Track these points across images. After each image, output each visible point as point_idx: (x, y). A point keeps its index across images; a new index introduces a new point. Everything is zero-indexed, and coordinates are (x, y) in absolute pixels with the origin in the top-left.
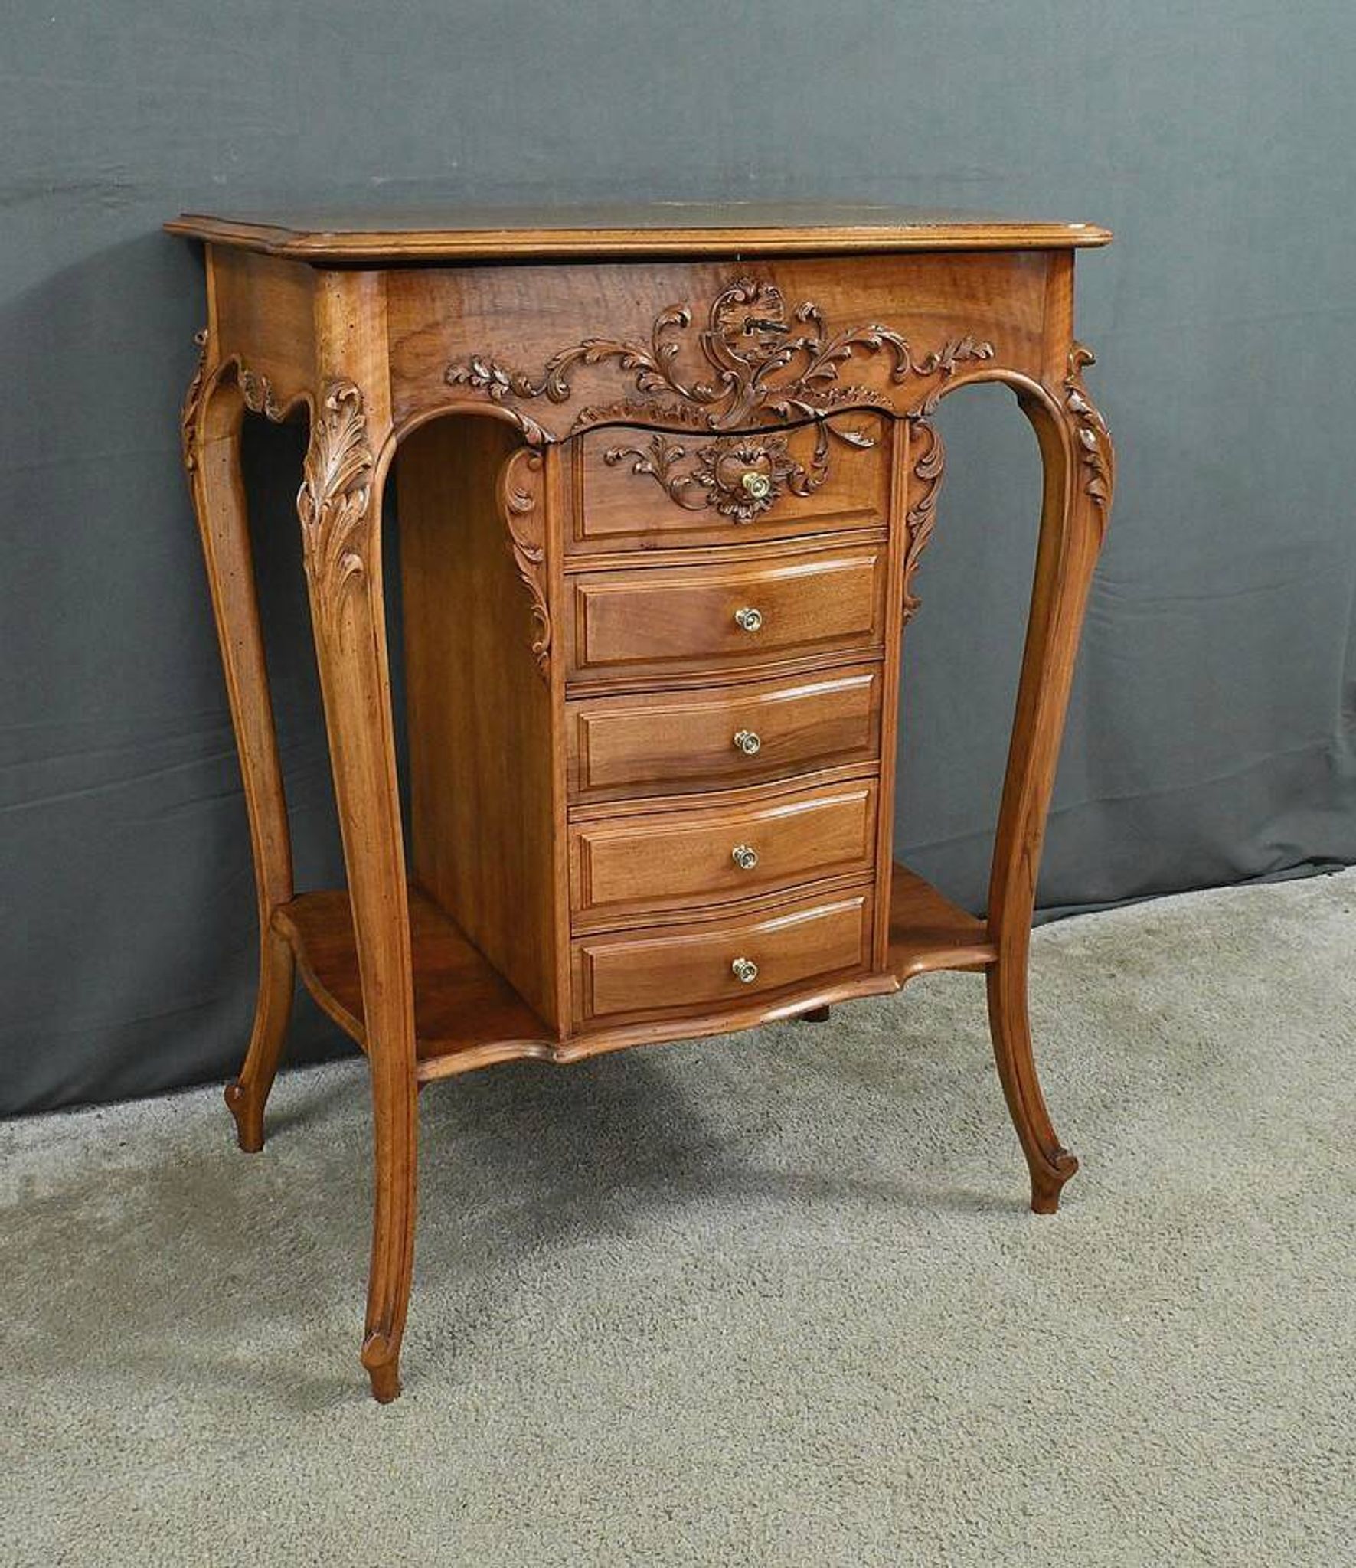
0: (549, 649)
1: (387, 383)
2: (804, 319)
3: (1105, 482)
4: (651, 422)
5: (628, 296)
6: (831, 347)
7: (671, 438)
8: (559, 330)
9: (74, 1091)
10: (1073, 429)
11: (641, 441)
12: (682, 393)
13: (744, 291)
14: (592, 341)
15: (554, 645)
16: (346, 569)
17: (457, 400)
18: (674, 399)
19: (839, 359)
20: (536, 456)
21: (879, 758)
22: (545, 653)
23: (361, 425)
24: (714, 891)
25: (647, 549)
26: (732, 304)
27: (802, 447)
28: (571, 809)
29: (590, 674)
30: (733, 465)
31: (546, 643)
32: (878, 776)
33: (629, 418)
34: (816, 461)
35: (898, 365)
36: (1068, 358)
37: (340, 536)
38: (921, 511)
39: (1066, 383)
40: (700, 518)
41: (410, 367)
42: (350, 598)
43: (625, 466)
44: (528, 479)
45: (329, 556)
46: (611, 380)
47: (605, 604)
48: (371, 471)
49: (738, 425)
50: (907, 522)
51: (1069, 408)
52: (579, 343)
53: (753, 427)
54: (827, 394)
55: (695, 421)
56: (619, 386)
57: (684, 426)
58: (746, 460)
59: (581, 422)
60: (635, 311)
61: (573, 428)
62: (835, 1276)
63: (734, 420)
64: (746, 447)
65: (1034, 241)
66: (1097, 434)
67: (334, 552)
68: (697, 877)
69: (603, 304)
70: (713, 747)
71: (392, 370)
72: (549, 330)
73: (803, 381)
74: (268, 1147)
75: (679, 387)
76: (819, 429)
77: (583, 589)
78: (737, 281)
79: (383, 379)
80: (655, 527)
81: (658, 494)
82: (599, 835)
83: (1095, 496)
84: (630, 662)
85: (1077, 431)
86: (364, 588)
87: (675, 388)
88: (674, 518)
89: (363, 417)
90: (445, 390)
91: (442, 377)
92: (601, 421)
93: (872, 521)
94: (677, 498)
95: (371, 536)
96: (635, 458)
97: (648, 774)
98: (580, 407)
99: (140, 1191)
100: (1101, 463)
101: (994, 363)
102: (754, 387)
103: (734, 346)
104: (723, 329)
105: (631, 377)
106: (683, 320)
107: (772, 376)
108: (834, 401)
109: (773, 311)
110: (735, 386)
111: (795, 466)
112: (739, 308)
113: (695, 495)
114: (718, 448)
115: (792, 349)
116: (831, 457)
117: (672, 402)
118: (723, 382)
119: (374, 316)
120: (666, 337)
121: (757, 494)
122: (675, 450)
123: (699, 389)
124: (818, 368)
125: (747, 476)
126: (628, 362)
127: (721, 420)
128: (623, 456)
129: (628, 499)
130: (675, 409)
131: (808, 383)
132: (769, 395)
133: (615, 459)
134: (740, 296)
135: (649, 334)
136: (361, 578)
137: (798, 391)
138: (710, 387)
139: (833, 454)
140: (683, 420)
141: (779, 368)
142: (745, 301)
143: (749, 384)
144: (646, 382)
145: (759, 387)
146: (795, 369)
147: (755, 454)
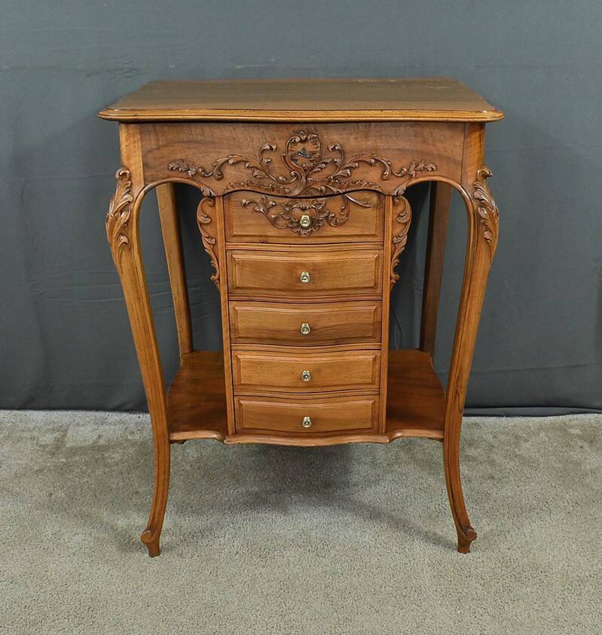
0: (219, 279)
1: (142, 168)
2: (331, 150)
3: (491, 233)
4: (259, 190)
5: (248, 137)
6: (347, 163)
7: (269, 197)
8: (218, 150)
9: (130, 406)
10: (475, 208)
11: (257, 198)
12: (273, 179)
13: (300, 137)
14: (232, 155)
15: (221, 278)
16: (120, 242)
17: (172, 176)
18: (269, 181)
19: (351, 168)
20: (210, 201)
21: (381, 342)
22: (218, 281)
23: (129, 185)
24: (296, 387)
25: (263, 243)
26: (295, 143)
27: (334, 205)
28: (232, 344)
29: (239, 291)
30: (297, 211)
31: (217, 277)
32: (380, 350)
33: (249, 188)
34: (342, 212)
35: (385, 172)
36: (477, 173)
37: (117, 229)
38: (399, 237)
39: (474, 185)
40: (283, 232)
41: (152, 163)
42: (124, 253)
43: (250, 208)
44: (208, 210)
45: (113, 236)
46: (240, 172)
47: (243, 264)
48: (132, 204)
49: (298, 194)
50: (392, 241)
51: (474, 196)
52: (226, 156)
53: (308, 196)
54: (345, 183)
55: (279, 191)
56: (245, 174)
57: (274, 193)
58: (304, 209)
59: (228, 189)
60: (251, 144)
61: (225, 191)
63: (296, 192)
64: (304, 204)
65: (449, 119)
66: (488, 210)
67: (115, 235)
68: (286, 380)
69: (237, 140)
70: (292, 328)
71: (143, 164)
72: (213, 150)
73: (332, 177)
75: (271, 176)
76: (343, 198)
77: (234, 256)
78: (297, 133)
79: (140, 167)
80: (264, 234)
81: (264, 221)
82: (244, 357)
83: (486, 239)
84: (256, 288)
85: (477, 208)
86: (130, 249)
87: (270, 177)
88: (271, 231)
89: (130, 182)
90: (168, 172)
91: (167, 167)
92: (236, 189)
93: (375, 239)
94: (274, 222)
95: (131, 229)
96: (255, 205)
97: (264, 335)
98: (228, 183)
100: (489, 223)
101: (436, 173)
102: (306, 179)
103: (297, 160)
104: (290, 153)
105: (250, 171)
106: (271, 149)
107: (317, 174)
108: (348, 186)
109: (315, 146)
110: (298, 178)
111: (329, 213)
112: (299, 144)
113: (281, 222)
114: (290, 203)
115: (326, 163)
116: (349, 211)
117: (268, 183)
118: (291, 176)
119: (134, 142)
120: (265, 155)
121: (304, 225)
122: (271, 203)
123: (280, 178)
124: (340, 172)
125: (303, 216)
126: (247, 165)
127: (290, 192)
128: (248, 204)
129: (252, 222)
130: (269, 186)
131: (335, 178)
132: (315, 182)
133: (245, 205)
134: (298, 139)
135: (257, 153)
136: (128, 246)
137: (329, 181)
138: (285, 178)
139: (351, 209)
140: (273, 191)
141: (319, 171)
142: (301, 141)
143: (303, 177)
144: (255, 174)
145: (309, 179)
146: (328, 171)
147: (308, 207)
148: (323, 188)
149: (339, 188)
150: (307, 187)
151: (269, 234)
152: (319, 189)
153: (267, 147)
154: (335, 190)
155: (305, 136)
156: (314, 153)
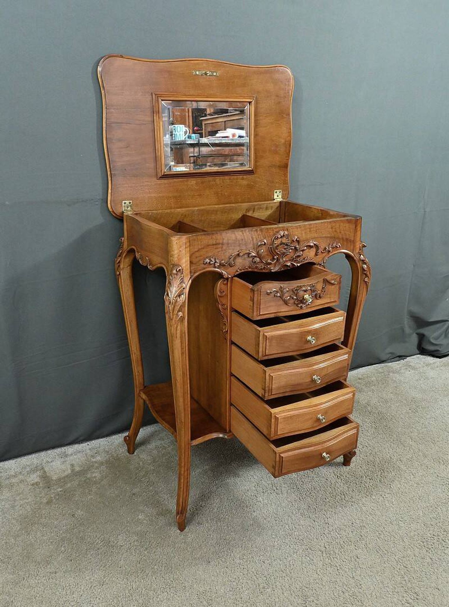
1: (189, 265)
2: (295, 241)
3: (369, 278)
5: (250, 238)
6: (301, 247)
8: (232, 248)
10: (361, 265)
13: (281, 235)
14: (241, 250)
15: (228, 330)
16: (179, 316)
17: (206, 268)
18: (262, 264)
19: (303, 251)
20: (225, 281)
22: (226, 332)
23: (182, 277)
26: (277, 239)
33: (250, 270)
35: (318, 250)
36: (360, 246)
37: (177, 308)
39: (359, 252)
41: (194, 261)
42: (179, 324)
44: (223, 287)
45: (174, 313)
46: (245, 260)
48: (185, 289)
49: (278, 270)
51: (360, 259)
52: (238, 251)
53: (282, 270)
54: (300, 259)
55: (267, 269)
56: (247, 261)
57: (264, 271)
59: (238, 271)
60: (252, 241)
61: (235, 273)
62: (295, 487)
66: (367, 266)
67: (176, 312)
71: (190, 262)
72: (230, 248)
73: (294, 257)
74: (136, 452)
75: (263, 261)
79: (188, 264)
83: (366, 282)
85: (362, 265)
86: (183, 320)
89: (182, 275)
90: (203, 266)
91: (202, 262)
92: (243, 271)
95: (185, 307)
98: (237, 268)
99: (103, 468)
100: (368, 273)
101: (341, 248)
103: (277, 249)
104: (275, 245)
105: (251, 259)
106: (265, 243)
107: (287, 256)
108: (301, 261)
110: (277, 260)
115: (292, 249)
118: (274, 259)
119: (186, 248)
120: (260, 248)
123: (268, 261)
124: (298, 253)
127: (274, 269)
130: (262, 267)
132: (286, 261)
135: (256, 247)
136: (182, 318)
137: (293, 260)
138: (271, 260)
141: (289, 254)
143: (281, 259)
144: (255, 260)
145: (284, 259)
146: (292, 254)
148: (290, 264)
149: (298, 263)
150: (282, 265)
152: (288, 265)
153: (263, 243)
154: (296, 264)
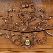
4: (7, 29)
5: (2, 6)
7: (12, 32)
11: (7, 32)
12: (13, 24)
26: (23, 8)
27: (40, 36)
33: (3, 28)
34: (44, 38)
53: (29, 31)
58: (27, 37)
63: (24, 30)
64: (27, 35)
73: (39, 23)
76: (44, 32)
78: (24, 4)
80: (10, 48)
81: (10, 42)
94: (14, 43)
102: (28, 24)
103: (24, 16)
104: (21, 13)
105: (3, 21)
106: (12, 10)
107: (33, 22)
108: (47, 27)
109: (32, 9)
110: (24, 24)
111: (38, 39)
112: (25, 9)
113: (17, 43)
114: (21, 35)
115: (37, 17)
116: (47, 38)
117: (11, 26)
118: (22, 23)
120: (10, 14)
121: (27, 45)
122: (12, 34)
123: (16, 24)
124: (43, 21)
125: (27, 40)
126: (2, 18)
127: (21, 30)
128: (3, 35)
129: (4, 42)
130: (11, 27)
131: (41, 24)
132: (32, 25)
133: (1, 35)
134: (24, 6)
135: (6, 13)
137: (38, 25)
138: (19, 23)
139: (48, 37)
140: (13, 29)
141: (34, 21)
142: (26, 7)
143: (27, 23)
144: (5, 22)
145: (29, 24)
146: (38, 21)
147: (29, 37)
148: (36, 28)
149: (43, 28)
150: (29, 28)
151: (12, 48)
152: (34, 28)
153: (11, 10)
154: (41, 29)
155: (28, 5)
156: (32, 12)
